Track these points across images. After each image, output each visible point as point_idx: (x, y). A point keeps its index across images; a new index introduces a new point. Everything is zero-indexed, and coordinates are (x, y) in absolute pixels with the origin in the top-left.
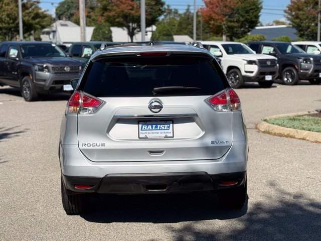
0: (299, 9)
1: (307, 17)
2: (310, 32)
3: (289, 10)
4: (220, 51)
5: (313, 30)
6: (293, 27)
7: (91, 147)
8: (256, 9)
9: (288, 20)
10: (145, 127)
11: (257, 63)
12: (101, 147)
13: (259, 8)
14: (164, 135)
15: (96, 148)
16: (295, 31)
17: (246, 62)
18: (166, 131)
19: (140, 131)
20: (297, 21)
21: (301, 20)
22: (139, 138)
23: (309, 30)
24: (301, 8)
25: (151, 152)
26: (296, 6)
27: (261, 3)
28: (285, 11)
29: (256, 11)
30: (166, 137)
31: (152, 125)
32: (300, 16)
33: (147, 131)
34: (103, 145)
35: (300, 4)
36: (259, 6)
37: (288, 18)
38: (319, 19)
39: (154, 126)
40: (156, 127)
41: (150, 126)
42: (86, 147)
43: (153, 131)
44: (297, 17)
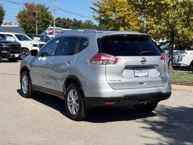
0: (25, 16)
1: (30, 22)
2: (32, 30)
3: (19, 16)
4: (14, 38)
5: (33, 29)
6: (22, 27)
7: (114, 82)
8: (2, 15)
9: (19, 22)
10: (136, 71)
11: (39, 46)
12: (119, 82)
13: (3, 14)
14: (145, 75)
15: (117, 82)
16: (22, 29)
17: (32, 45)
18: (145, 73)
19: (135, 73)
20: (24, 23)
21: (26, 23)
22: (135, 76)
23: (31, 29)
24: (26, 16)
25: (140, 83)
26: (23, 15)
27: (4, 11)
28: (17, 17)
29: (2, 16)
30: (146, 76)
31: (139, 70)
32: (26, 21)
33: (138, 73)
34: (120, 80)
35: (26, 14)
36: (4, 13)
37: (18, 21)
38: (37, 23)
39: (140, 71)
40: (141, 71)
41: (138, 71)
42: (112, 82)
43: (140, 73)
44: (24, 21)
